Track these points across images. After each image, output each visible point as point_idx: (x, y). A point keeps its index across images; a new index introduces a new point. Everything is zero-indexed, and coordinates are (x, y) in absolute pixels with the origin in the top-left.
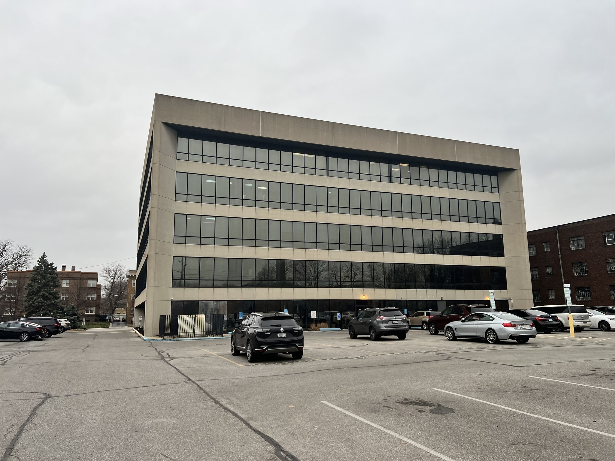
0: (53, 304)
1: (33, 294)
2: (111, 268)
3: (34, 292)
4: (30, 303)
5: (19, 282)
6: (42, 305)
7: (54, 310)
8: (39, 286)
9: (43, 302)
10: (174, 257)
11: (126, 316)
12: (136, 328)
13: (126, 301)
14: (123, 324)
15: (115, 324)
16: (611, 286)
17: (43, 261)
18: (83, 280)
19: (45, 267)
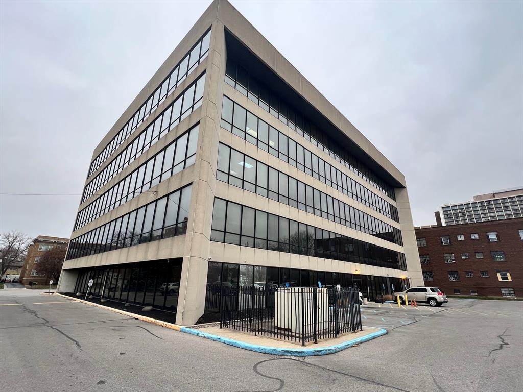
2: (12, 234)
10: (215, 197)
11: (22, 277)
12: (66, 294)
13: (22, 264)
14: (20, 286)
15: (9, 284)
16: (449, 272)
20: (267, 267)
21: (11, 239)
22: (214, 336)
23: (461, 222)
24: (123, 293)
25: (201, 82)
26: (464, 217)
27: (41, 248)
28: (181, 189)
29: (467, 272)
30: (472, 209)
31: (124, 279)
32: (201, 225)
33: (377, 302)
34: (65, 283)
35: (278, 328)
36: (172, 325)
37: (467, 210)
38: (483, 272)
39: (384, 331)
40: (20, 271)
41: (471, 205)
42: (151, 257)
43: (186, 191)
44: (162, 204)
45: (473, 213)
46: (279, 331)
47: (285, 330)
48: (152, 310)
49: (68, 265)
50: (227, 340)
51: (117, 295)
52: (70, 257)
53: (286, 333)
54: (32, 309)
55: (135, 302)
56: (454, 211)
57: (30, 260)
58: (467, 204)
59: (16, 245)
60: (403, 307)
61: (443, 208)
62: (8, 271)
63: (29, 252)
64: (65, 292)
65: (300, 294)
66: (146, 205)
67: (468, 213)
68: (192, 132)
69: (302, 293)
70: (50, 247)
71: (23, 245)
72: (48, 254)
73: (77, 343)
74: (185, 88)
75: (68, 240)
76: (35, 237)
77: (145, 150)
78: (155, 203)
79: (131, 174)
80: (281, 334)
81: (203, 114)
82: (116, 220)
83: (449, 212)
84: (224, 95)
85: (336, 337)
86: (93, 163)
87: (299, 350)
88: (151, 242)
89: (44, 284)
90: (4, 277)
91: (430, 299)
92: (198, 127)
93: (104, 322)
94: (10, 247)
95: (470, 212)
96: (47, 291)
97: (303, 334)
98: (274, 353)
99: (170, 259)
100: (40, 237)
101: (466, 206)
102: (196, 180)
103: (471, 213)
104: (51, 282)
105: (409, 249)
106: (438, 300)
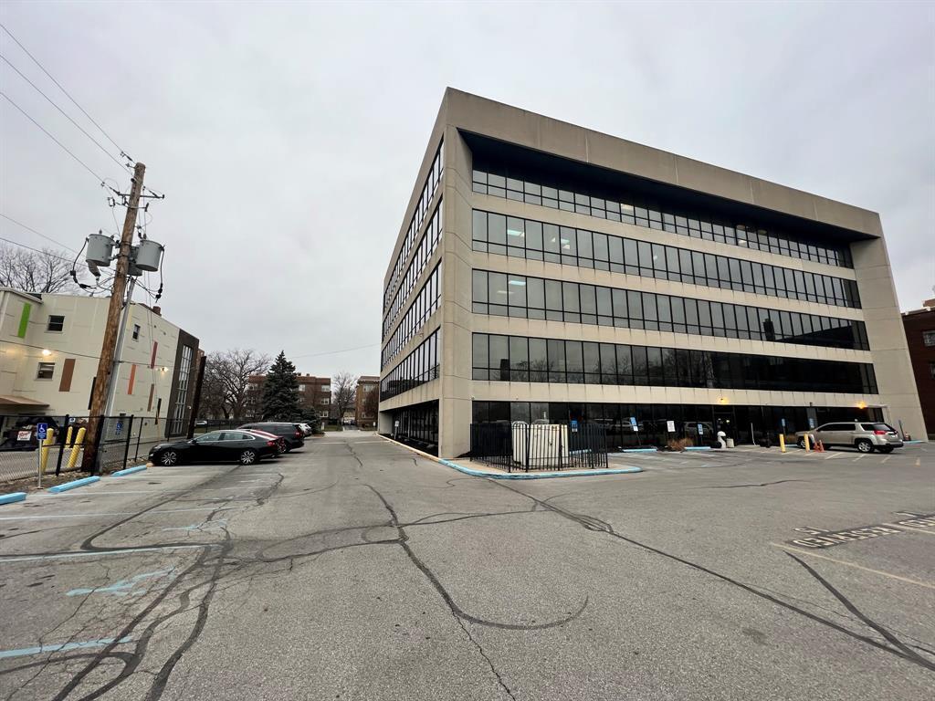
0: (291, 406)
1: (270, 395)
2: (340, 376)
3: (271, 393)
4: (267, 404)
5: (258, 387)
6: (280, 408)
7: (292, 412)
8: (278, 385)
9: (280, 404)
10: (473, 333)
11: (356, 419)
12: (384, 435)
13: (354, 406)
14: (356, 428)
15: (347, 427)
17: (281, 359)
18: (318, 384)
19: (283, 366)
21: (341, 381)
25: (441, 207)
27: (365, 389)
28: (435, 332)
32: (450, 367)
34: (383, 425)
36: (437, 458)
39: (638, 469)
40: (354, 413)
43: (438, 334)
44: (427, 345)
49: (382, 407)
52: (383, 398)
54: (351, 446)
57: (360, 402)
59: (346, 386)
62: (345, 414)
63: (358, 393)
64: (382, 433)
66: (419, 347)
70: (372, 387)
71: (351, 386)
72: (369, 395)
73: (362, 465)
74: (432, 213)
75: (379, 378)
76: (359, 377)
81: (443, 250)
84: (473, 209)
88: (423, 385)
89: (370, 426)
90: (342, 420)
94: (342, 389)
96: (372, 432)
99: (433, 401)
100: (362, 377)
102: (442, 324)
104: (374, 424)
105: (887, 354)
106: (875, 443)
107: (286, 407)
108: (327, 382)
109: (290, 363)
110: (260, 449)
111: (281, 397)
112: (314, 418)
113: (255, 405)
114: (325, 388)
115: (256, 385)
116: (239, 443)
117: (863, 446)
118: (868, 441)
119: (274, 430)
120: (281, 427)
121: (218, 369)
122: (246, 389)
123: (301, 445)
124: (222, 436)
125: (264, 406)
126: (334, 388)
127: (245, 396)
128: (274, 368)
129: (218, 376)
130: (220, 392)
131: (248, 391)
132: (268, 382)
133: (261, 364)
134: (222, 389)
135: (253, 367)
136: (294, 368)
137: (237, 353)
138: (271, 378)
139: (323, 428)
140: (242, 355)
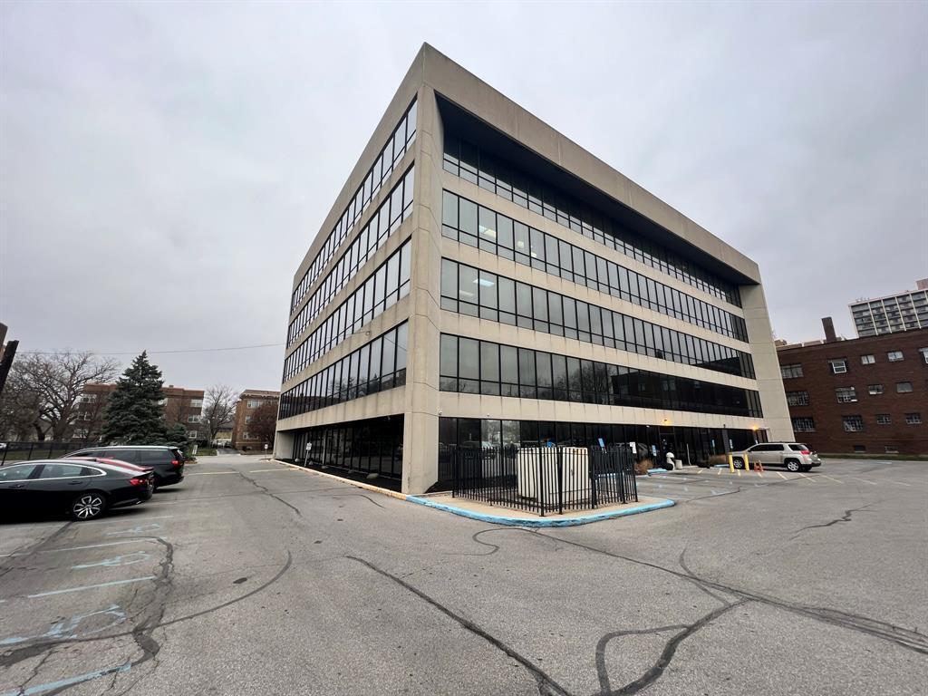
0: (151, 423)
1: (119, 408)
2: (216, 389)
3: (122, 405)
4: (112, 421)
5: (99, 398)
6: (133, 425)
7: (152, 432)
8: (133, 396)
9: (135, 420)
10: (441, 333)
11: (234, 440)
12: (283, 460)
13: (232, 425)
14: (233, 451)
15: (222, 450)
16: (845, 417)
17: (141, 361)
18: (186, 399)
19: (143, 370)
20: (520, 421)
21: (216, 396)
22: (442, 506)
23: (890, 330)
24: (346, 459)
25: (410, 178)
26: (896, 319)
27: (250, 406)
28: (396, 327)
29: (880, 417)
30: (913, 305)
31: (345, 440)
32: (422, 372)
33: (701, 466)
34: (281, 446)
35: (523, 498)
36: (399, 494)
37: (902, 306)
38: (910, 416)
39: (672, 502)
40: (231, 433)
41: (911, 298)
42: (370, 414)
43: (402, 330)
44: (377, 345)
45: (915, 311)
46: (524, 501)
47: (530, 499)
48: (377, 478)
49: (282, 425)
50: (455, 509)
51: (340, 460)
52: (284, 415)
53: (528, 502)
54: (250, 478)
55: (360, 469)
56: (875, 311)
57: (240, 420)
58: (903, 297)
59: (223, 402)
60: (739, 473)
61: (852, 307)
62: (218, 434)
63: (238, 410)
64: (282, 458)
65: (538, 456)
66: (360, 349)
67: (904, 313)
68: (404, 249)
69: (540, 453)
70: (260, 403)
71: (229, 401)
72: (258, 412)
73: (297, 510)
74: (392, 187)
75: (278, 393)
76: (242, 391)
77: (361, 265)
78: (395, 331)
79: (339, 308)
80: (526, 504)
81: (415, 226)
82: (328, 368)
83: (865, 314)
84: (444, 189)
85: (593, 508)
86: (294, 293)
87: (533, 520)
88: (368, 397)
89: (259, 449)
90: (215, 442)
91: (788, 460)
92: (410, 243)
93: (326, 490)
94: (216, 405)
95: (908, 310)
96: (263, 457)
97: (542, 503)
98: (505, 522)
99: (391, 416)
100: (247, 391)
101: (901, 300)
102: (412, 316)
103: (912, 311)
104: (266, 447)
105: (768, 383)
106: (803, 462)
107: (142, 425)
108: (199, 395)
109: (155, 367)
110: (112, 491)
111: (137, 412)
112: (183, 439)
113: (91, 422)
114: (195, 402)
115: (95, 396)
116: (74, 483)
117: (793, 466)
118: (795, 460)
119: (136, 459)
120: (148, 452)
121: (35, 374)
122: (76, 401)
123: (178, 478)
124: (38, 471)
125: (106, 423)
126: (206, 404)
127: (74, 411)
128: (129, 373)
129: (33, 384)
130: (35, 405)
131: (80, 404)
132: (117, 391)
133: (104, 370)
134: (37, 400)
135: (92, 374)
136: (160, 375)
137: (68, 354)
138: (123, 386)
139: (194, 452)
140: (76, 357)
